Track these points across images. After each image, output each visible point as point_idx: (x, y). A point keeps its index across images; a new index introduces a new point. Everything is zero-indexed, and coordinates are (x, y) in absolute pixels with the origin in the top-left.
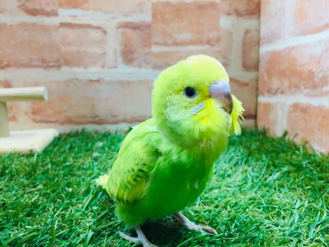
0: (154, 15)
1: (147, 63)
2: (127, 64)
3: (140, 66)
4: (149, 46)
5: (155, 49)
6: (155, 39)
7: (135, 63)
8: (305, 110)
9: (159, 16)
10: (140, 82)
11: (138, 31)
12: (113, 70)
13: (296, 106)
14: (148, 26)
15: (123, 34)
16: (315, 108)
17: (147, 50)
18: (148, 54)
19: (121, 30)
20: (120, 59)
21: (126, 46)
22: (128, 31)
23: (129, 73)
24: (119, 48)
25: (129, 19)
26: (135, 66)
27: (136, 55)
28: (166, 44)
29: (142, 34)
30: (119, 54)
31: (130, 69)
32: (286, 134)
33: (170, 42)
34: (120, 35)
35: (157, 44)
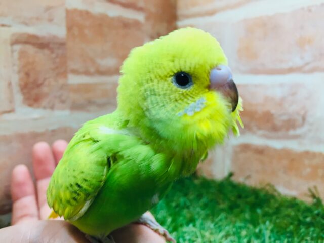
0: (69, 29)
1: (63, 102)
2: (30, 105)
3: (52, 108)
4: (64, 74)
5: (74, 80)
6: (72, 65)
7: (44, 102)
8: (260, 151)
9: (76, 31)
10: (53, 131)
11: (46, 51)
12: (7, 117)
13: (245, 147)
14: (62, 44)
15: (22, 54)
16: (276, 150)
17: (61, 81)
18: (62, 87)
19: (18, 47)
20: (19, 97)
21: (27, 74)
22: (31, 50)
23: (36, 120)
24: (16, 79)
25: (31, 30)
26: (44, 108)
27: (45, 89)
28: (87, 73)
29: (54, 55)
30: (16, 88)
31: (36, 113)
32: (231, 175)
33: (92, 70)
34: (16, 55)
35: (75, 72)
